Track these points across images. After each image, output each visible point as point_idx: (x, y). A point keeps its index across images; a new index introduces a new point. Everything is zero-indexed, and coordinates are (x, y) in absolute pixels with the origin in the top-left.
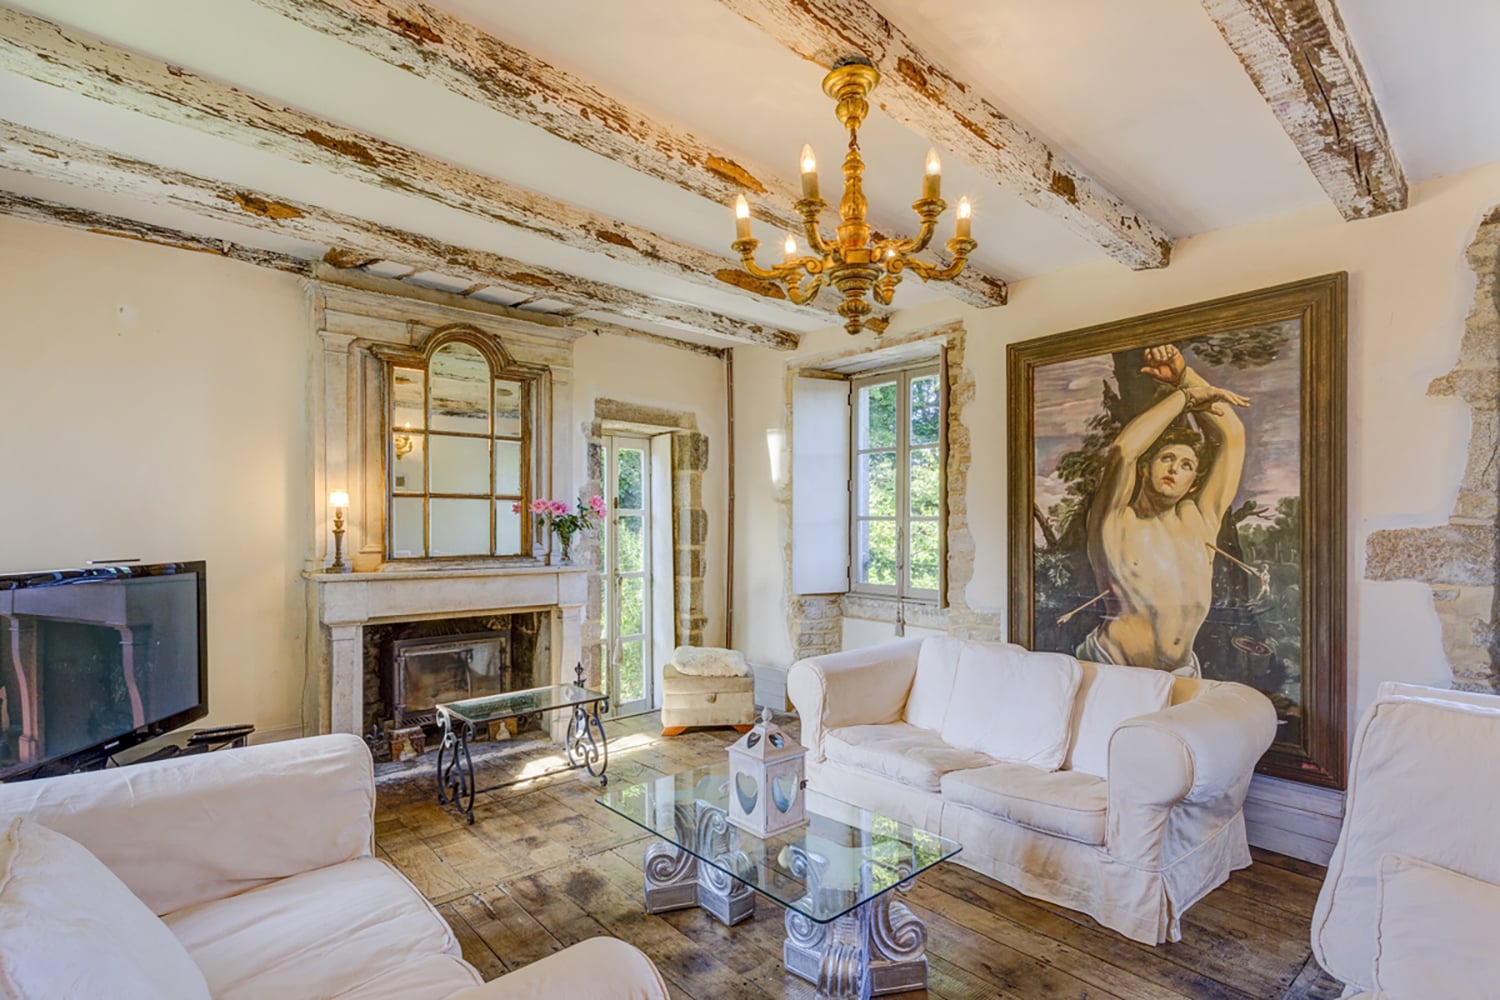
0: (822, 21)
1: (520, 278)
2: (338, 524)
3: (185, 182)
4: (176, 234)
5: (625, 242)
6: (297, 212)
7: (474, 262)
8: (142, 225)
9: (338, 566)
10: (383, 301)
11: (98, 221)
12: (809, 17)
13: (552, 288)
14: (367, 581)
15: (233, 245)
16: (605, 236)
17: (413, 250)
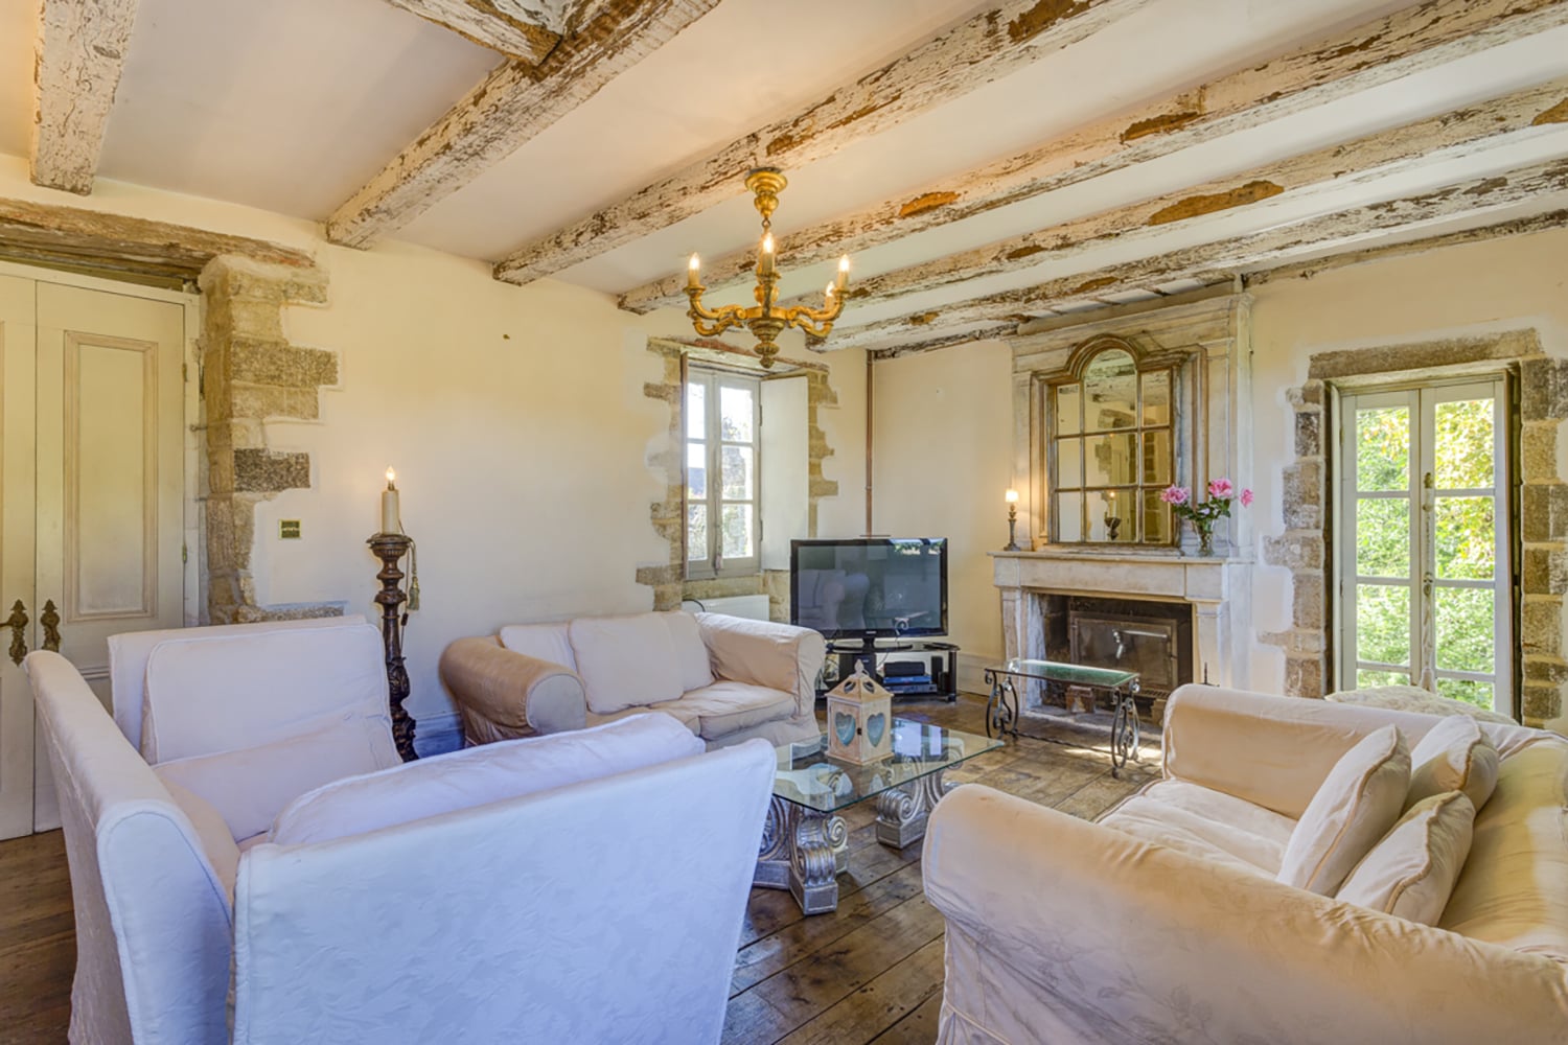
0: (717, 183)
1: (1085, 288)
2: (1012, 515)
3: (890, 324)
4: (956, 337)
5: (1037, 249)
6: (936, 314)
7: (1044, 294)
8: (942, 339)
9: (1012, 546)
10: (1051, 337)
11: (928, 345)
12: (711, 189)
13: (1118, 283)
14: (1019, 557)
15: (981, 331)
16: (1015, 255)
17: (1000, 305)
